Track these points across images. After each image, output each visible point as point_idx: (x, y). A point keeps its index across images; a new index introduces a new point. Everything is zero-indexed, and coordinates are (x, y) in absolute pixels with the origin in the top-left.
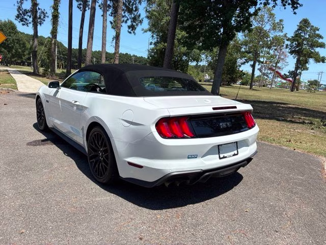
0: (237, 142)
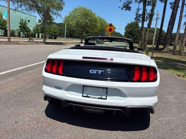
0: (107, 88)
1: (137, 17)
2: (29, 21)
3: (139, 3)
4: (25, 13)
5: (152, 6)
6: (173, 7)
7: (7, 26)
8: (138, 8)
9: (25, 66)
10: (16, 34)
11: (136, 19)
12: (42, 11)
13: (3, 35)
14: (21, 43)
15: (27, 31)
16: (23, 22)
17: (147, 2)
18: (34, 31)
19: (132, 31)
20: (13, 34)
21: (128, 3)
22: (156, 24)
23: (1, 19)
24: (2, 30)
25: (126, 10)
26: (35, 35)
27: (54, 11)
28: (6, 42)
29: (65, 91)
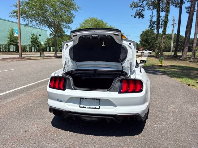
0: (100, 99)
1: (152, 24)
2: (40, 35)
3: (152, 10)
4: (36, 28)
5: (166, 13)
6: (189, 11)
7: (19, 41)
8: (151, 15)
9: (36, 82)
10: (28, 49)
11: (150, 26)
12: (53, 25)
13: (14, 51)
14: (32, 58)
15: (38, 46)
16: (35, 37)
17: (161, 8)
18: (45, 45)
19: (148, 38)
20: (24, 50)
21: (140, 11)
22: (173, 31)
23: (13, 35)
24: (14, 46)
25: (139, 18)
26: (47, 49)
27: (64, 25)
28: (17, 58)
29: (66, 103)
